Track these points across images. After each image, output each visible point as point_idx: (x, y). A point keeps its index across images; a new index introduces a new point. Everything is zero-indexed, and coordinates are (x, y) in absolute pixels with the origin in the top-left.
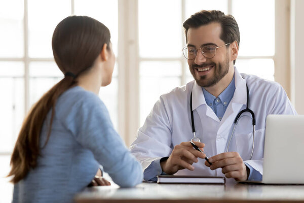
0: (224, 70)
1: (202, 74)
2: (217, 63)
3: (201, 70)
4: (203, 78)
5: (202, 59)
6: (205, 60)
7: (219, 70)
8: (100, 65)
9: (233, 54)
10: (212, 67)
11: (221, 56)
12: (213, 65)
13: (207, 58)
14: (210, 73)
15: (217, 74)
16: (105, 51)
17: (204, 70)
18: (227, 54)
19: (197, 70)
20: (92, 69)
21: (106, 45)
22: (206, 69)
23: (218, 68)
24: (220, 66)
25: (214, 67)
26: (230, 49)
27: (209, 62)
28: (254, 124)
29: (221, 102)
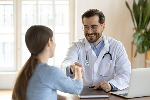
0: (100, 36)
1: (91, 38)
2: (98, 33)
3: (90, 36)
4: (91, 39)
5: (91, 32)
6: (92, 32)
7: (98, 36)
8: (47, 48)
9: (103, 29)
10: (95, 35)
11: (99, 31)
12: (95, 34)
13: (93, 31)
14: (94, 37)
15: (97, 37)
16: (50, 41)
17: (92, 36)
18: (101, 29)
19: (89, 36)
20: (44, 51)
21: (50, 39)
22: (93, 36)
23: (98, 35)
24: (99, 34)
25: (96, 35)
26: (102, 26)
27: (94, 33)
28: (111, 59)
29: (96, 49)
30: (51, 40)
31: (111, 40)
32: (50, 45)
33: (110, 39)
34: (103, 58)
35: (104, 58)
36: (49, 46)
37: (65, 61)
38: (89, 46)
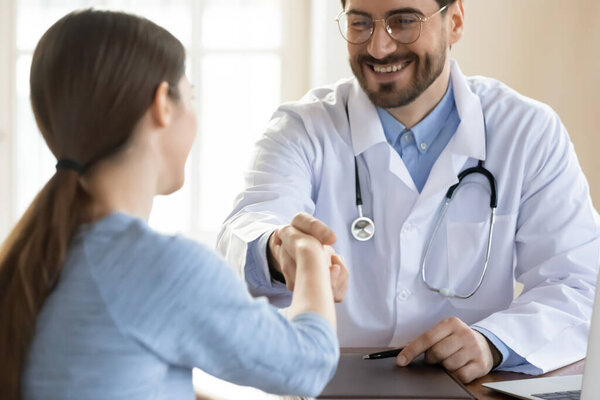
0: (434, 68)
1: (386, 81)
2: (422, 54)
3: (383, 70)
4: (387, 88)
5: (388, 46)
6: (393, 48)
7: (424, 68)
8: (150, 139)
9: (455, 30)
10: (408, 63)
11: (428, 40)
12: (410, 57)
13: (398, 43)
14: (403, 77)
15: (420, 77)
16: (162, 98)
17: (389, 69)
18: (443, 30)
19: (372, 68)
20: (131, 150)
21: (165, 85)
22: (395, 68)
23: (422, 64)
24: (428, 61)
25: (412, 65)
26: (449, 18)
27: (402, 51)
28: (493, 204)
29: (413, 142)
30: (173, 95)
31: (494, 94)
32: (166, 119)
33: (491, 91)
34: (450, 194)
35: (457, 194)
36: (158, 123)
37: (238, 209)
38: (372, 130)
